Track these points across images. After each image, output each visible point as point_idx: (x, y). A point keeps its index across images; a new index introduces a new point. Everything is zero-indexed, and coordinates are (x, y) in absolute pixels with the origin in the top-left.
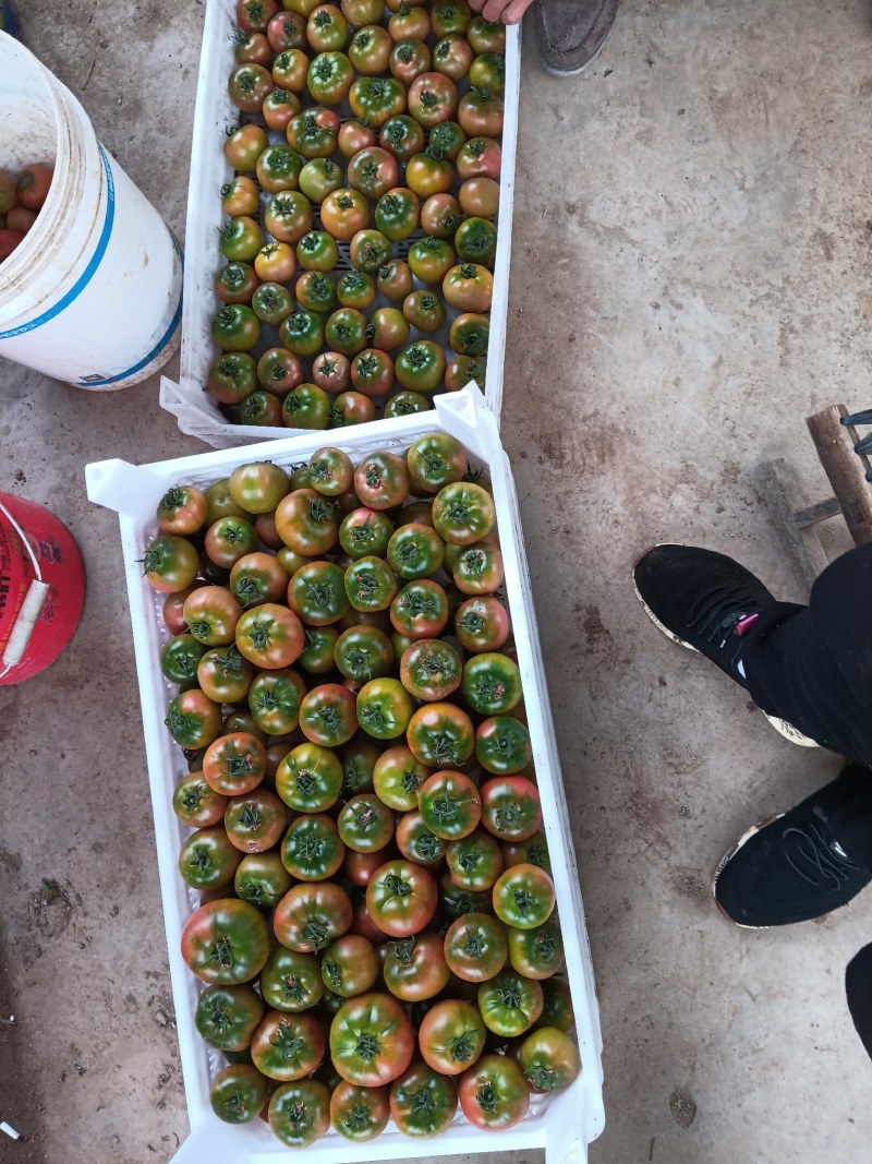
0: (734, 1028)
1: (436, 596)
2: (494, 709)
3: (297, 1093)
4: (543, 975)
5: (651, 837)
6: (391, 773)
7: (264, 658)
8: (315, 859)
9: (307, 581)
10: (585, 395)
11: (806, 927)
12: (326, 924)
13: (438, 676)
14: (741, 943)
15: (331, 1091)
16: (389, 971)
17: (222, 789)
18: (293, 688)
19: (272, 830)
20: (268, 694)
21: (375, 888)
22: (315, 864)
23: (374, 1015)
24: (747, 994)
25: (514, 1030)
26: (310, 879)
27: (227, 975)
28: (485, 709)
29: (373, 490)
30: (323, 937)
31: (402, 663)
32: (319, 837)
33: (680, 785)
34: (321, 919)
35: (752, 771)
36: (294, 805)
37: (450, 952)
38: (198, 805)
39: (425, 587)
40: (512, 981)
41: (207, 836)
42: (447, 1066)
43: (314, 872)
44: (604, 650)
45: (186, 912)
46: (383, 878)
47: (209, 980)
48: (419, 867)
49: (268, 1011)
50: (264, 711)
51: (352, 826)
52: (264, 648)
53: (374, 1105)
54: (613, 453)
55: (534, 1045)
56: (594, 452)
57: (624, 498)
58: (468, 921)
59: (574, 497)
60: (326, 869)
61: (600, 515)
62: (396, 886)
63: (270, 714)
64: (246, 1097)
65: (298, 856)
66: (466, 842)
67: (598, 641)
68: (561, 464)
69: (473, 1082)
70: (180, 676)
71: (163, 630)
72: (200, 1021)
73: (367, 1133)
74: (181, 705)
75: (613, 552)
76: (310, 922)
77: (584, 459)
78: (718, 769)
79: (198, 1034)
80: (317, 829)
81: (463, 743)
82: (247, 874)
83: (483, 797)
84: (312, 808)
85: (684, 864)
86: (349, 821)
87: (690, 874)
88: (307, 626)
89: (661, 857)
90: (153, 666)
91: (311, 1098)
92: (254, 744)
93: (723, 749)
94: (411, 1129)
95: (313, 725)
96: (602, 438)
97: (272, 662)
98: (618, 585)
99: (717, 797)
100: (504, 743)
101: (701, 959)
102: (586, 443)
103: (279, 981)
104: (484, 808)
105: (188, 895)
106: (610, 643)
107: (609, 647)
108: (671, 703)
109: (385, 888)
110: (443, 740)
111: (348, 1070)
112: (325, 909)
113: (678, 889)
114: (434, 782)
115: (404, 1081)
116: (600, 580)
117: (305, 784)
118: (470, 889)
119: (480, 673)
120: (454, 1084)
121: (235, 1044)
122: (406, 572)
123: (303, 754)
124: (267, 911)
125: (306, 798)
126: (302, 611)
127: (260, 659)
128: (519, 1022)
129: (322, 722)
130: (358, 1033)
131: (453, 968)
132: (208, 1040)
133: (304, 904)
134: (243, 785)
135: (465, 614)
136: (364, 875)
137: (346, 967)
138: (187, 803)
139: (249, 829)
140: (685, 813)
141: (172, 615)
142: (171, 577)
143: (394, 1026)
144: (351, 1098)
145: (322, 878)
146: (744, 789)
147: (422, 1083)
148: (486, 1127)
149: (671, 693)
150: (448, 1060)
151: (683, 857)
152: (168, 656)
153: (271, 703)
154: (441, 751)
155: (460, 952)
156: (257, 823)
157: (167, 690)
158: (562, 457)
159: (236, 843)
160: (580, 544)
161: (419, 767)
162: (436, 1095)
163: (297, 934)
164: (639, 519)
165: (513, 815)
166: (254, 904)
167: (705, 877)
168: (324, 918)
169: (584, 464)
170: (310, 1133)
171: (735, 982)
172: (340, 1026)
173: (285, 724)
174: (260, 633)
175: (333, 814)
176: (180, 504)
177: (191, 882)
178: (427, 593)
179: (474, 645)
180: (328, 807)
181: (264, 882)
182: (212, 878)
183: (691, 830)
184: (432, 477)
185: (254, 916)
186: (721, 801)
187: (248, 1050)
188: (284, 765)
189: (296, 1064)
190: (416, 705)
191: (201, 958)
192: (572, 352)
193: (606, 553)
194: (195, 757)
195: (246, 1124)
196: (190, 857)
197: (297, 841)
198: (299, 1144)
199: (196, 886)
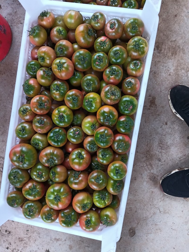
0: (152, 217)
1: (120, 72)
2: (127, 113)
3: (33, 204)
4: (115, 194)
5: (148, 163)
6: (89, 122)
7: (59, 74)
8: (58, 140)
9: (80, 54)
10: (174, 34)
11: (181, 199)
12: (55, 160)
13: (113, 97)
14: (162, 197)
15: (42, 206)
16: (70, 179)
17: (35, 110)
18: (65, 87)
19: (47, 128)
20: (57, 86)
21: (73, 154)
22: (57, 142)
23: (62, 190)
24: (159, 210)
25: (102, 206)
26: (54, 146)
27: (21, 166)
28: (124, 112)
29: (111, 30)
30: (53, 163)
31: (103, 90)
32: (61, 134)
33: (161, 152)
34: (54, 158)
35: (182, 155)
36: (56, 123)
37: (90, 179)
38: (26, 114)
39: (118, 68)
40: (105, 192)
41: (26, 124)
42: (79, 210)
43: (56, 144)
44: (153, 110)
45: (14, 144)
46: (76, 152)
47: (16, 165)
48: (88, 152)
49: (30, 179)
50: (54, 91)
51: (71, 134)
52: (60, 71)
53: (54, 214)
54: (176, 54)
55: (106, 212)
56: (171, 52)
57: (175, 68)
58: (98, 172)
59: (160, 63)
60: (60, 145)
61: (166, 71)
62: (80, 156)
63: (56, 93)
64: (17, 201)
65: (53, 138)
66: (104, 149)
67: (152, 107)
68: (160, 53)
69: (85, 216)
70: (31, 73)
71: (29, 58)
72: (9, 176)
73: (50, 221)
74: (29, 81)
75: (166, 83)
76: (51, 158)
77: (167, 53)
78: (173, 151)
79: (8, 180)
80: (61, 132)
81: (114, 120)
82: (36, 139)
83: (115, 138)
84: (61, 125)
85: (154, 173)
86: (71, 132)
87: (155, 176)
88: (76, 70)
89: (149, 169)
90: (23, 67)
91: (36, 207)
92: (48, 100)
93: (176, 147)
94: (63, 224)
95: (69, 101)
96: (174, 48)
97: (61, 76)
98: (164, 93)
99: (170, 158)
100: (127, 124)
101: (150, 198)
102: (169, 48)
103: (36, 172)
104: (114, 141)
105: (16, 139)
106: (155, 108)
107: (155, 110)
108: (167, 130)
109: (76, 155)
110: (109, 117)
111: (50, 203)
112: (56, 156)
113: (151, 179)
114: (101, 129)
115: (65, 210)
116: (159, 90)
117: (61, 117)
118: (102, 163)
119: (126, 101)
120: (79, 215)
121: (18, 185)
122: (113, 61)
123: (63, 108)
124: (38, 151)
125: (60, 122)
126: (76, 63)
127: (58, 74)
128: (104, 204)
129: (72, 100)
130: (56, 194)
131: (90, 184)
132: (10, 182)
133: (50, 152)
134: (42, 112)
135: (127, 81)
136: (70, 149)
137: (58, 174)
138: (23, 112)
139: (40, 126)
140: (160, 160)
141: (34, 53)
142: (37, 39)
143: (67, 195)
144: (48, 210)
145: (58, 146)
146: (178, 159)
147: (70, 213)
148: (85, 230)
149: (167, 127)
150: (80, 209)
151: (155, 171)
152: (29, 65)
153: (57, 90)
154: (107, 120)
155: (93, 180)
156: (43, 124)
157: (26, 77)
158: (161, 50)
159: (35, 128)
160: (157, 77)
161: (97, 123)
162: (73, 217)
163: (45, 160)
164: (177, 76)
165: (122, 146)
166: (35, 148)
167: (159, 178)
168: (55, 158)
169: (167, 54)
170: (33, 216)
171: (157, 206)
172: (51, 190)
173: (60, 98)
174: (60, 65)
175: (66, 129)
176: (46, 16)
177: (18, 136)
178: (118, 70)
179: (127, 91)
180: (66, 126)
181: (40, 142)
182: (24, 136)
183: (159, 165)
184: (131, 32)
185: (34, 151)
186: (170, 160)
187: (22, 188)
188: (56, 110)
189: (35, 197)
190: (103, 104)
191: (15, 158)
192: (174, 20)
193: (164, 83)
194: (29, 99)
195: (16, 208)
196: (19, 128)
197: (54, 134)
198: (29, 218)
199: (19, 137)
